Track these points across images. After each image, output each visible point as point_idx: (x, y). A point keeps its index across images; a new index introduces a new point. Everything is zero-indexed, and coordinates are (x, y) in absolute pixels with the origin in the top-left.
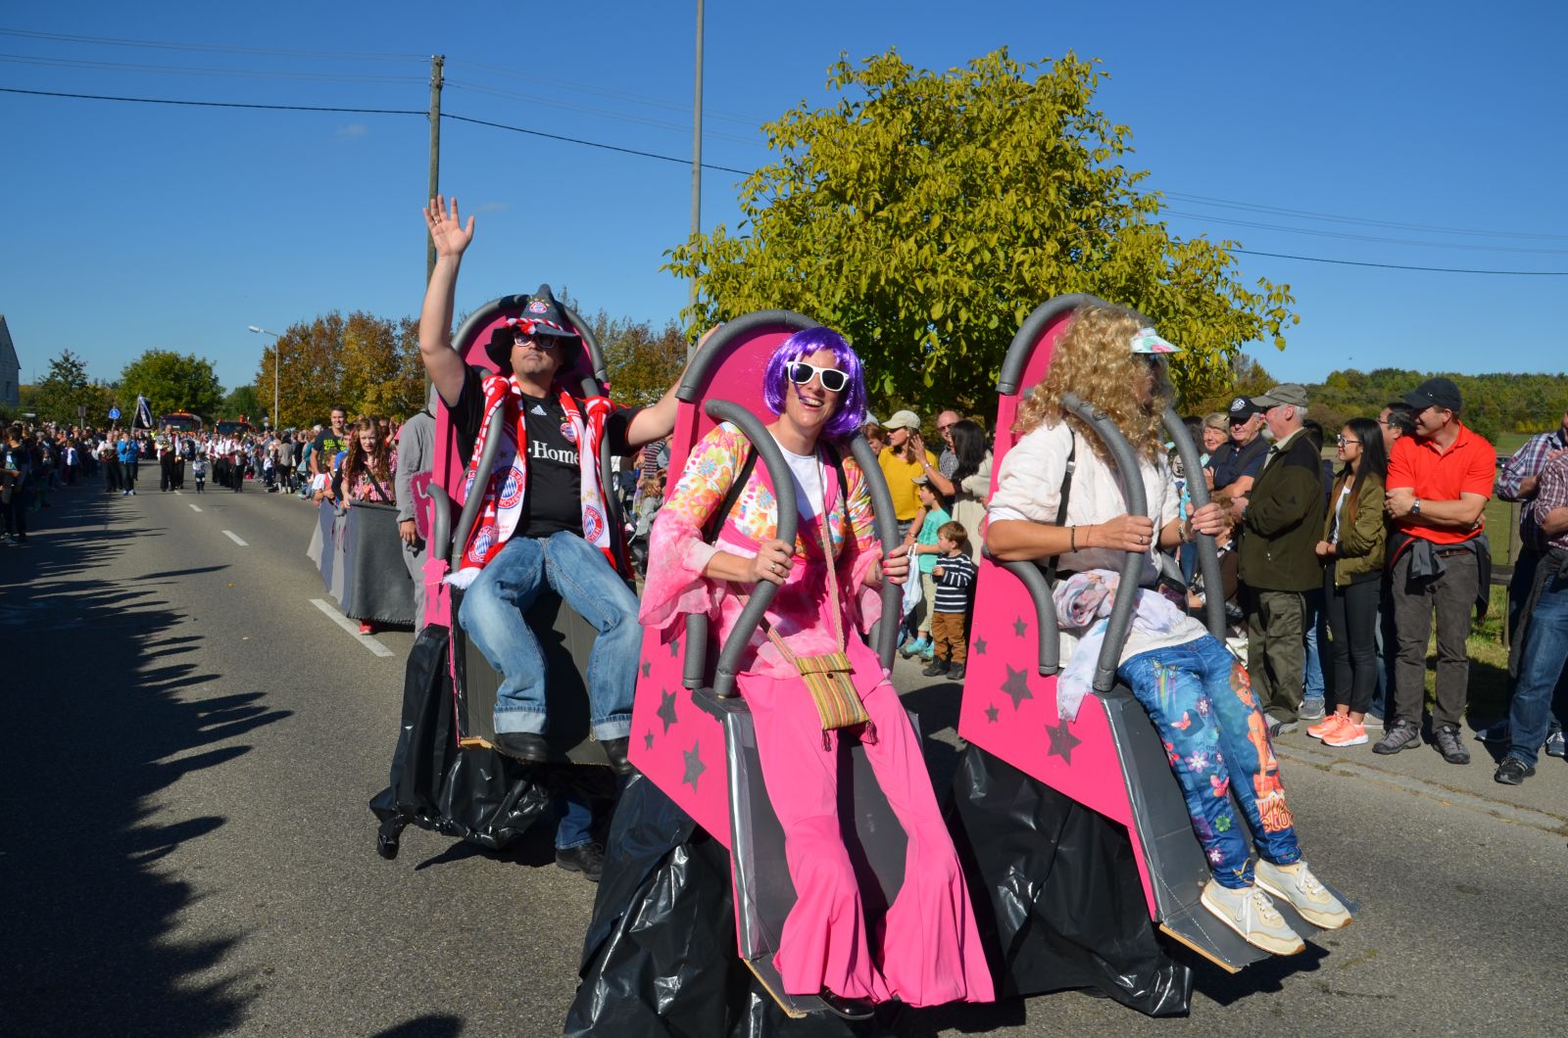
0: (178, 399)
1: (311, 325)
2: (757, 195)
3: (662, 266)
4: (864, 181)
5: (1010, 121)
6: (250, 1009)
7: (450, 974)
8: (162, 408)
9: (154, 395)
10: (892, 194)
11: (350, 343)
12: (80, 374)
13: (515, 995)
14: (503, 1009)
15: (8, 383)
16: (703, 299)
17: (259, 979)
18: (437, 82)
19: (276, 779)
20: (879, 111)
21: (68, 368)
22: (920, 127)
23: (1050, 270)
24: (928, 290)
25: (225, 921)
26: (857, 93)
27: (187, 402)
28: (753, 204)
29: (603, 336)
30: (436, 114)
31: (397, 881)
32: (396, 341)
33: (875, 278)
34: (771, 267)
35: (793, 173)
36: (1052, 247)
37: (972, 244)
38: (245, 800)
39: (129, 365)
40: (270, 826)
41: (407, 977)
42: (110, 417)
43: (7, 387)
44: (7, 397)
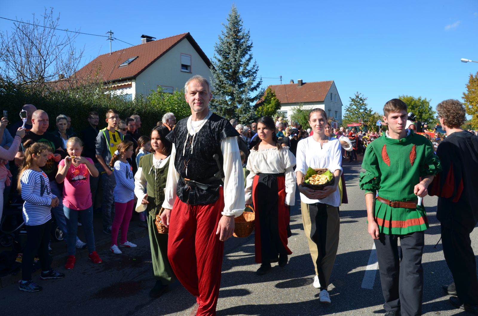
12: (363, 104)
21: (358, 101)
42: (377, 125)
43: (336, 113)
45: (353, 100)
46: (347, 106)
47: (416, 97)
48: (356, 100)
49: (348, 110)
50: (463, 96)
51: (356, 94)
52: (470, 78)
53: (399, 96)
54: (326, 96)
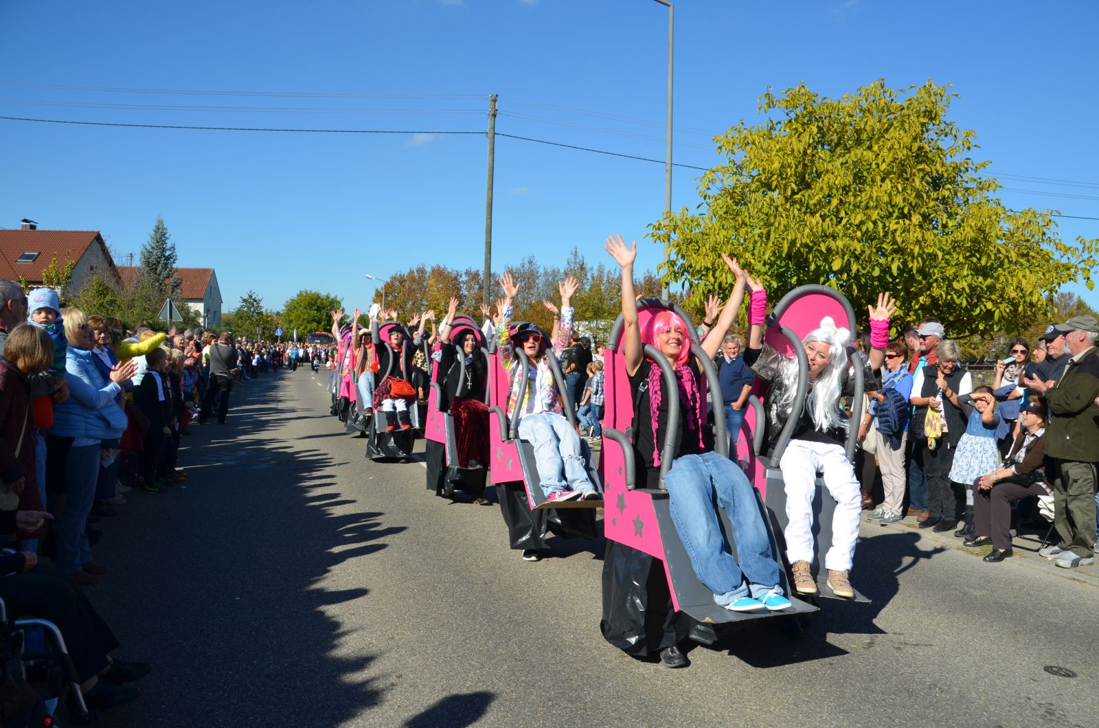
0: (319, 322)
1: (406, 274)
2: (710, 185)
3: (646, 234)
4: (784, 176)
5: (887, 131)
6: (389, 697)
7: (509, 685)
8: (308, 329)
9: (304, 320)
10: (804, 184)
11: (432, 286)
12: (258, 306)
13: (550, 700)
14: (543, 707)
15: (215, 312)
16: (673, 257)
17: (393, 679)
18: (493, 112)
19: (397, 564)
20: (794, 127)
21: (251, 302)
22: (823, 136)
23: (916, 235)
24: (829, 249)
25: (371, 646)
26: (779, 114)
27: (325, 325)
28: (707, 191)
29: (601, 281)
30: (492, 134)
31: (475, 630)
32: (462, 285)
33: (793, 243)
34: (721, 234)
35: (735, 170)
36: (916, 219)
37: (860, 217)
38: (378, 576)
39: (289, 301)
40: (394, 593)
41: (483, 685)
42: (276, 334)
44: (214, 320)
45: (244, 301)
47: (323, 293)
51: (248, 292)
54: (205, 291)
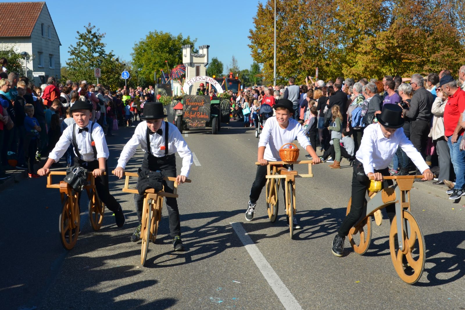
9: (155, 63)
12: (99, 43)
15: (51, 56)
21: (90, 38)
39: (138, 44)
43: (51, 58)
44: (51, 66)
45: (81, 36)
46: (72, 46)
47: (175, 35)
48: (87, 36)
49: (73, 53)
50: (250, 35)
51: (87, 26)
52: (258, 8)
53: (150, 32)
54: (33, 29)
